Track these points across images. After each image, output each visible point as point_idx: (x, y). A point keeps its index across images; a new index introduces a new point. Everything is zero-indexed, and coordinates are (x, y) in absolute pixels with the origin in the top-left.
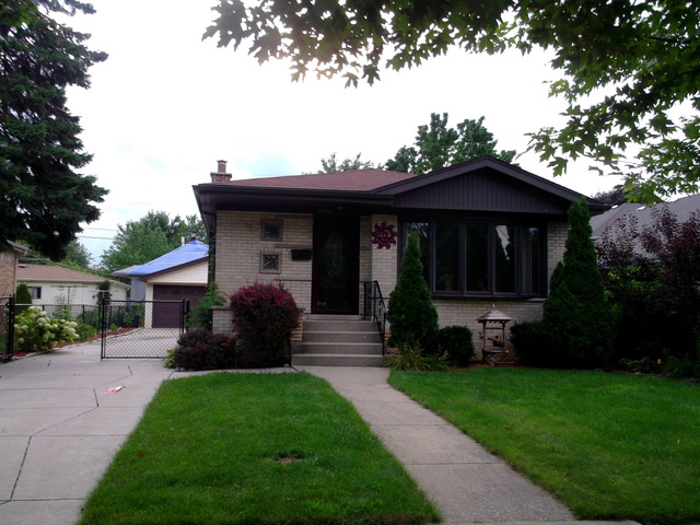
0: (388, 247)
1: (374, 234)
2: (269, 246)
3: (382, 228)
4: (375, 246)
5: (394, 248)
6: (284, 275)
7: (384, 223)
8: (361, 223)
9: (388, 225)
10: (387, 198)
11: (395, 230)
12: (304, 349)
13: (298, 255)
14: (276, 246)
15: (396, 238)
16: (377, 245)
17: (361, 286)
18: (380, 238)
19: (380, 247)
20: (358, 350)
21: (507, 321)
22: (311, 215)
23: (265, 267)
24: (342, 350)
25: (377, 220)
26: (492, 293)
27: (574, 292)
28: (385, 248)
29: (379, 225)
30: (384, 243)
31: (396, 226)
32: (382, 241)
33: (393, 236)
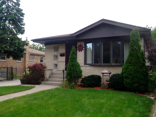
2: (56, 53)
5: (83, 51)
6: (59, 60)
7: (80, 45)
13: (62, 55)
19: (79, 51)
22: (65, 44)
28: (81, 51)
29: (79, 45)
30: (80, 50)
31: (84, 45)
32: (79, 50)
33: (83, 48)
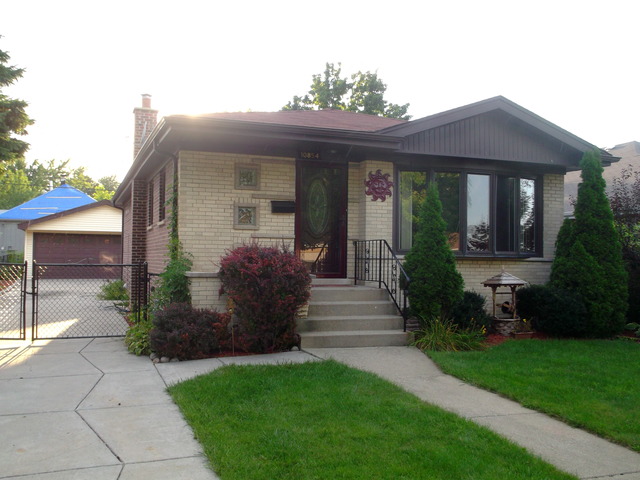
0: (384, 199)
1: (367, 184)
2: (245, 197)
3: (377, 178)
4: (369, 198)
5: (390, 200)
6: (263, 230)
7: (379, 171)
8: (350, 170)
9: (383, 173)
10: (395, 140)
11: (391, 179)
12: (311, 326)
13: (279, 208)
14: (253, 197)
15: (391, 189)
16: (371, 197)
17: (350, 245)
18: (374, 189)
19: (375, 199)
20: (373, 325)
21: (515, 285)
22: (294, 159)
23: (240, 222)
24: (356, 325)
25: (371, 167)
26: (493, 253)
27: (591, 252)
28: (379, 200)
29: (373, 173)
30: (379, 195)
31: (392, 174)
32: (377, 193)
33: (389, 186)
